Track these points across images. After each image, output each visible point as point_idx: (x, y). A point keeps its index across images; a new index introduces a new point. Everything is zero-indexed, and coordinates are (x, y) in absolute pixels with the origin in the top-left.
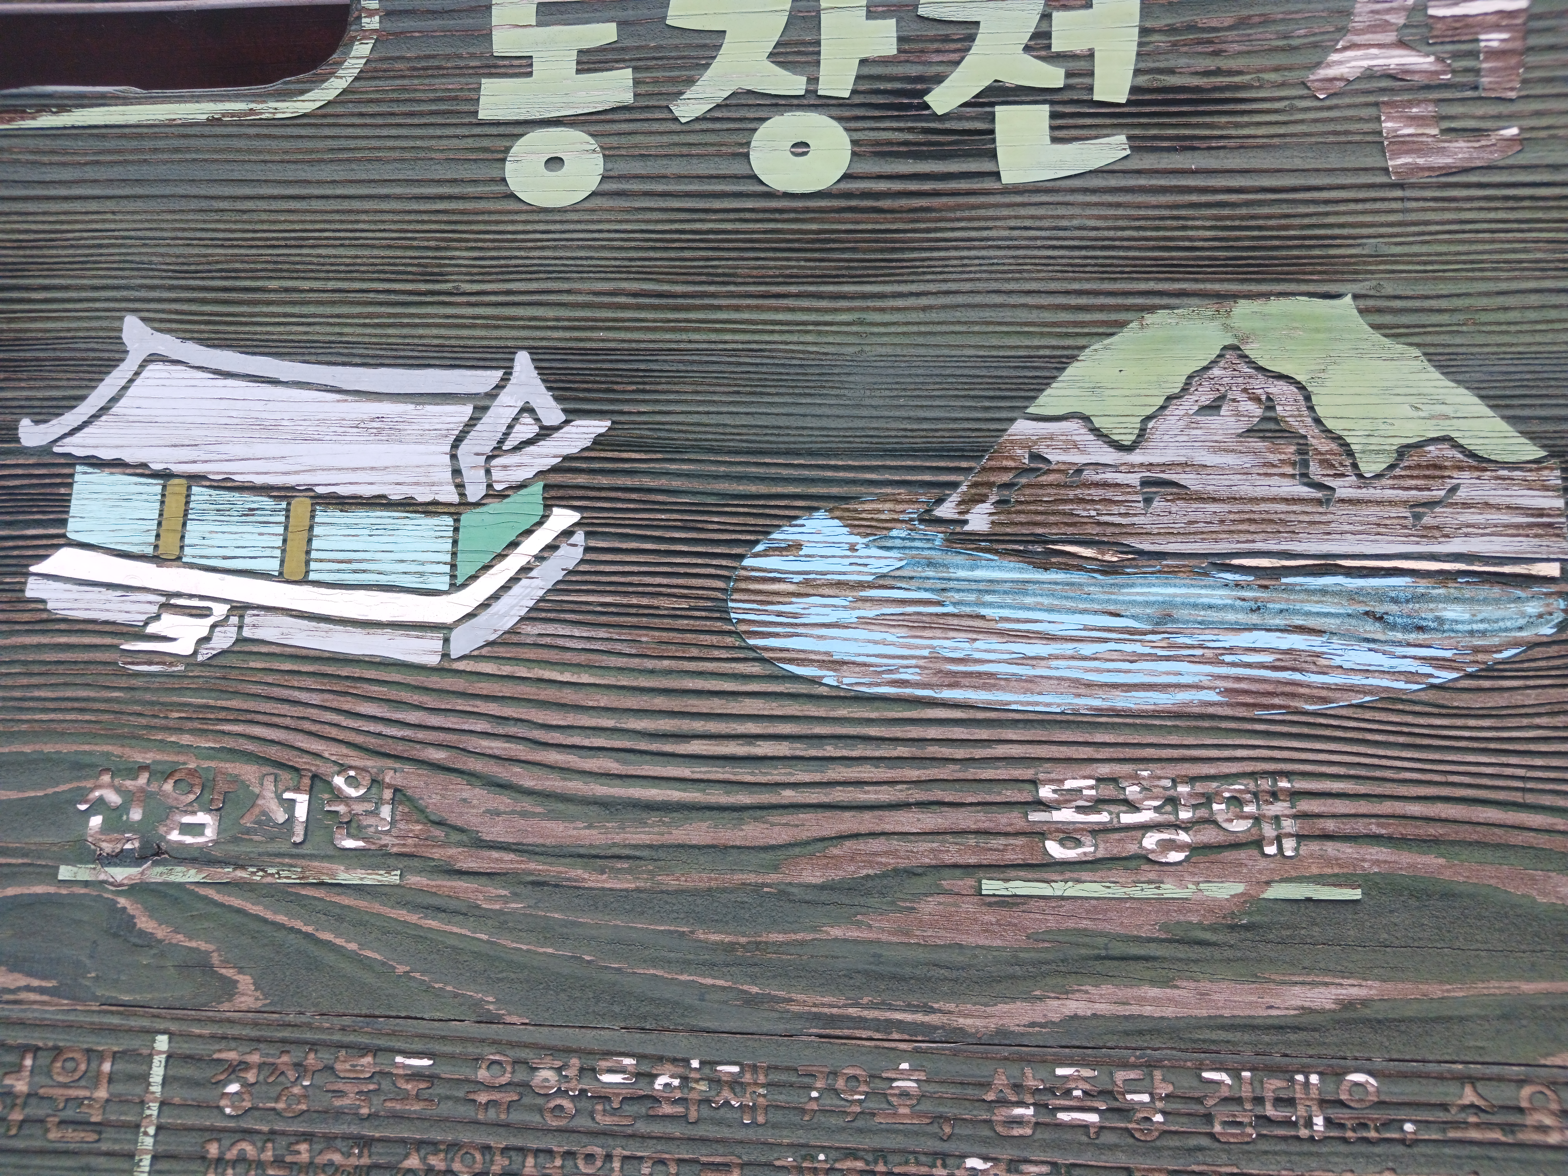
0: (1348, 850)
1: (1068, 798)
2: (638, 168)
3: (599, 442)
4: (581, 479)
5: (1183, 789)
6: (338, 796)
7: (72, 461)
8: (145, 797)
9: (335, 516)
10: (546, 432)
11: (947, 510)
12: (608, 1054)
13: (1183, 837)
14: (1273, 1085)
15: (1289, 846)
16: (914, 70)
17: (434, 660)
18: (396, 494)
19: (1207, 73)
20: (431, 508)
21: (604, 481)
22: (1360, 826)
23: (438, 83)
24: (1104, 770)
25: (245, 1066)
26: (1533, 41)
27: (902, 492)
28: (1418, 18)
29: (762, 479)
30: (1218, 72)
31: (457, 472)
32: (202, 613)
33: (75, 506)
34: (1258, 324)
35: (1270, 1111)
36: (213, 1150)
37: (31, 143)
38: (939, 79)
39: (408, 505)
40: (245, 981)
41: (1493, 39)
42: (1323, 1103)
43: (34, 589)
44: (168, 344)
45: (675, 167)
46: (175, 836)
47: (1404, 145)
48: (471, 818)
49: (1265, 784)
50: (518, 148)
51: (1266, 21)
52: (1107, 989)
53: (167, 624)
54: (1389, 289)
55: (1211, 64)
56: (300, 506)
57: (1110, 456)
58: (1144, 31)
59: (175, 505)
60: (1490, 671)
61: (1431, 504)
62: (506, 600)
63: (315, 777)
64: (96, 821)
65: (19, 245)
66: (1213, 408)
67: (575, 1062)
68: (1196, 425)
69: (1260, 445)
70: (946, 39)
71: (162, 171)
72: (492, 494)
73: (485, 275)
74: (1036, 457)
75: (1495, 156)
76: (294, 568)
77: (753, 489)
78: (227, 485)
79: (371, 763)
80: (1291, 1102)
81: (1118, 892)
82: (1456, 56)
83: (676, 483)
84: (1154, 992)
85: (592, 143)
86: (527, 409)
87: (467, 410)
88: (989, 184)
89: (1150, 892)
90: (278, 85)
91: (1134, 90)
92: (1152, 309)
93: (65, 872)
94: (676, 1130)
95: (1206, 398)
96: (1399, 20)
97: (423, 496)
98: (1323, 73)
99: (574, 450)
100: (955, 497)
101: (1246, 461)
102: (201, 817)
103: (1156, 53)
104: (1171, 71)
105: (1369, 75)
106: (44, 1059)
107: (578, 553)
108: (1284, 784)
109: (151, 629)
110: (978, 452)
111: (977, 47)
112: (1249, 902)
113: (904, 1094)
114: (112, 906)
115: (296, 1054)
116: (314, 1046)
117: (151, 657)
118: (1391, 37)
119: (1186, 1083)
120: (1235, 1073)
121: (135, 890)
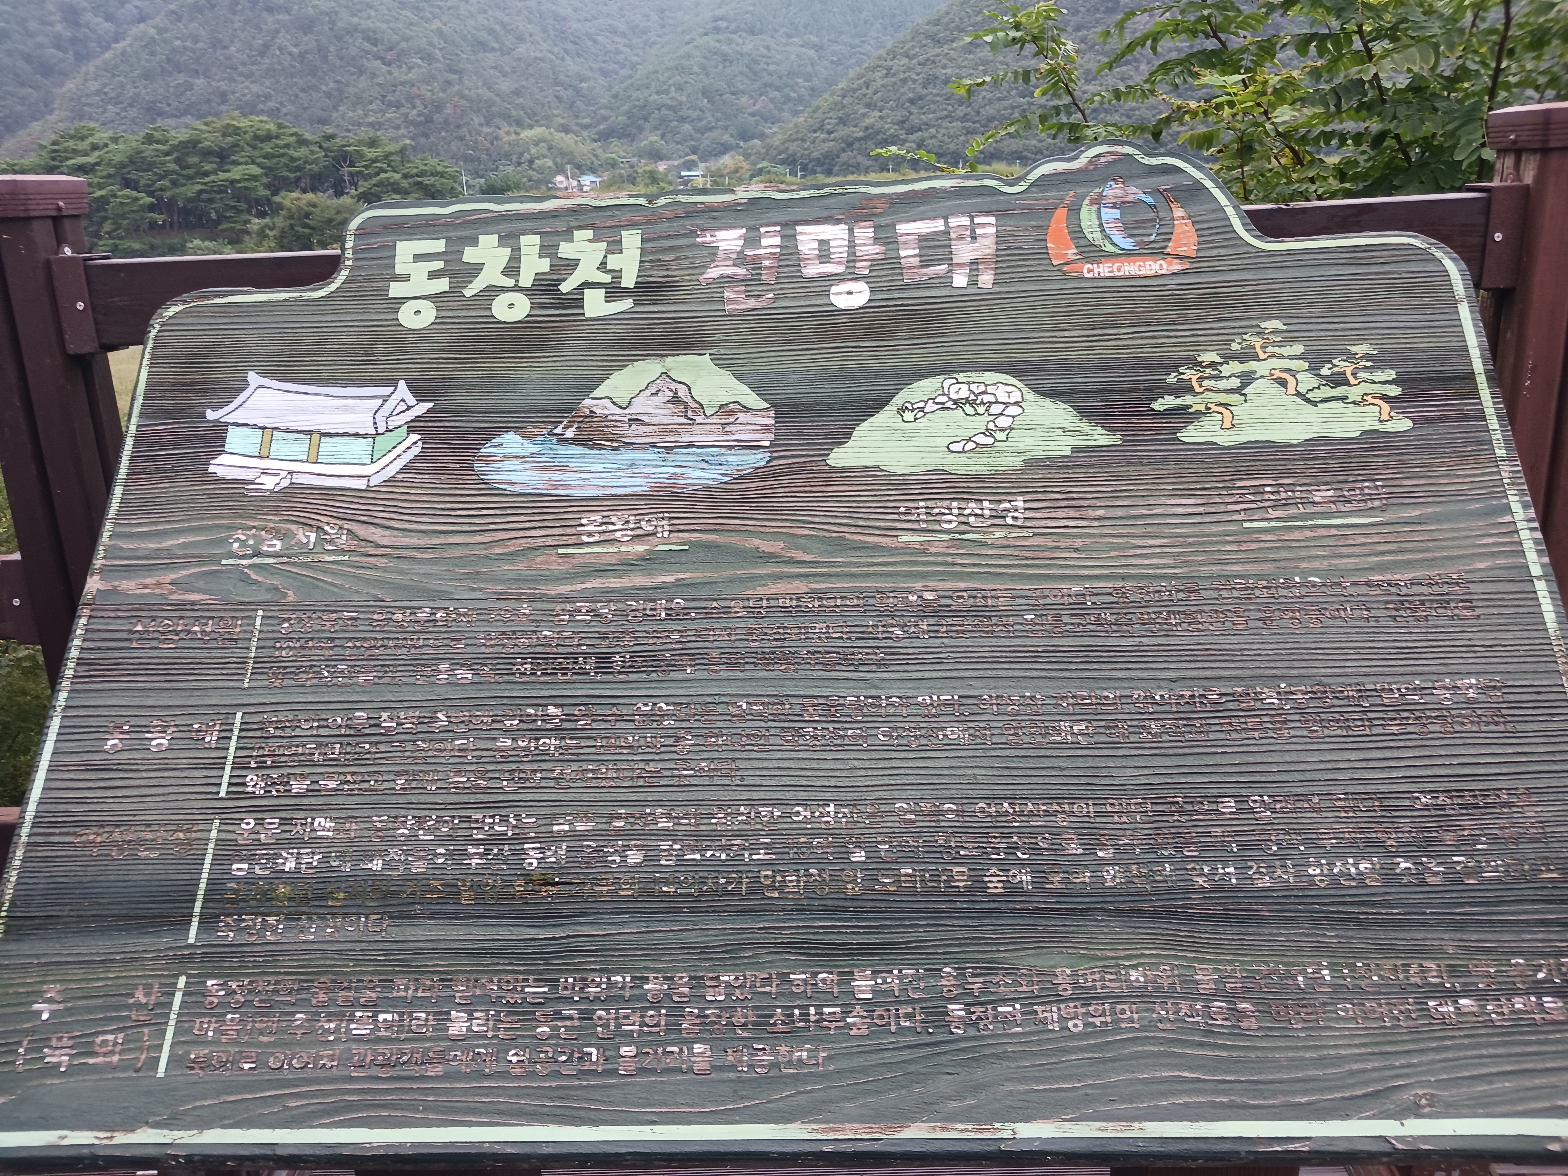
0: (686, 535)
1: (592, 522)
2: (450, 314)
3: (429, 411)
4: (421, 424)
5: (632, 518)
6: (326, 533)
7: (227, 424)
8: (254, 536)
9: (328, 439)
10: (409, 408)
11: (558, 430)
12: (420, 608)
13: (630, 533)
14: (650, 605)
15: (666, 534)
16: (555, 277)
17: (364, 487)
18: (352, 432)
19: (664, 277)
20: (364, 436)
21: (430, 424)
22: (692, 527)
23: (374, 284)
24: (605, 514)
25: (291, 619)
26: (781, 263)
27: (542, 425)
28: (741, 256)
29: (490, 422)
30: (668, 276)
31: (375, 423)
32: (277, 475)
33: (228, 440)
34: (675, 365)
35: (648, 612)
36: (278, 645)
37: (212, 309)
38: (564, 280)
39: (356, 435)
40: (290, 593)
41: (766, 263)
42: (666, 609)
43: (212, 469)
44: (266, 382)
45: (463, 313)
46: (265, 548)
47: (731, 301)
48: (375, 538)
49: (661, 515)
50: (403, 307)
51: (686, 258)
52: (598, 580)
53: (264, 479)
54: (722, 351)
55: (665, 273)
56: (316, 437)
57: (619, 411)
58: (641, 262)
59: (267, 438)
60: (742, 477)
61: (728, 424)
62: (391, 466)
63: (318, 527)
64: (236, 545)
65: (207, 347)
66: (656, 394)
67: (409, 611)
68: (648, 400)
69: (671, 406)
70: (568, 265)
71: (264, 319)
72: (388, 430)
73: (389, 353)
74: (591, 412)
75: (764, 304)
76: (313, 458)
77: (486, 425)
78: (288, 431)
79: (339, 522)
80: (655, 610)
81: (605, 550)
82: (753, 269)
83: (457, 424)
84: (613, 580)
85: (433, 305)
86: (403, 400)
87: (380, 401)
88: (582, 318)
89: (616, 550)
90: (311, 286)
91: (636, 283)
92: (637, 361)
93: (224, 562)
94: (443, 629)
95: (654, 390)
96: (734, 256)
97: (362, 432)
98: (705, 276)
99: (420, 414)
100: (561, 426)
101: (666, 412)
102: (275, 542)
103: (646, 270)
104: (651, 276)
105: (722, 276)
106: (216, 620)
107: (420, 449)
108: (667, 515)
109: (257, 481)
110: (570, 410)
111: (579, 268)
112: (649, 551)
113: (524, 614)
114: (243, 572)
115: (308, 614)
116: (315, 611)
117: (256, 490)
118: (731, 263)
119: (621, 606)
120: (637, 602)
121: (249, 566)
